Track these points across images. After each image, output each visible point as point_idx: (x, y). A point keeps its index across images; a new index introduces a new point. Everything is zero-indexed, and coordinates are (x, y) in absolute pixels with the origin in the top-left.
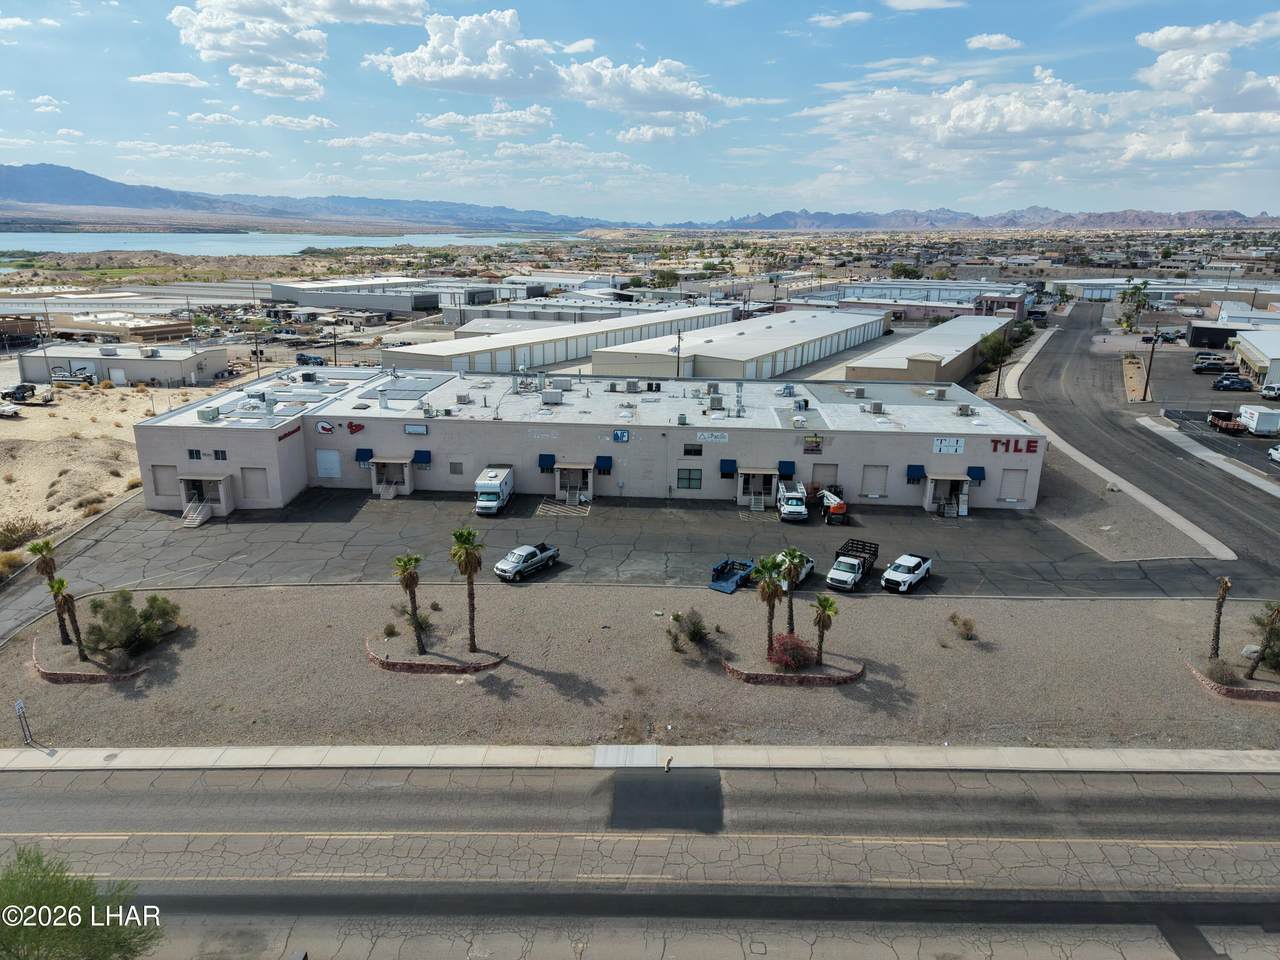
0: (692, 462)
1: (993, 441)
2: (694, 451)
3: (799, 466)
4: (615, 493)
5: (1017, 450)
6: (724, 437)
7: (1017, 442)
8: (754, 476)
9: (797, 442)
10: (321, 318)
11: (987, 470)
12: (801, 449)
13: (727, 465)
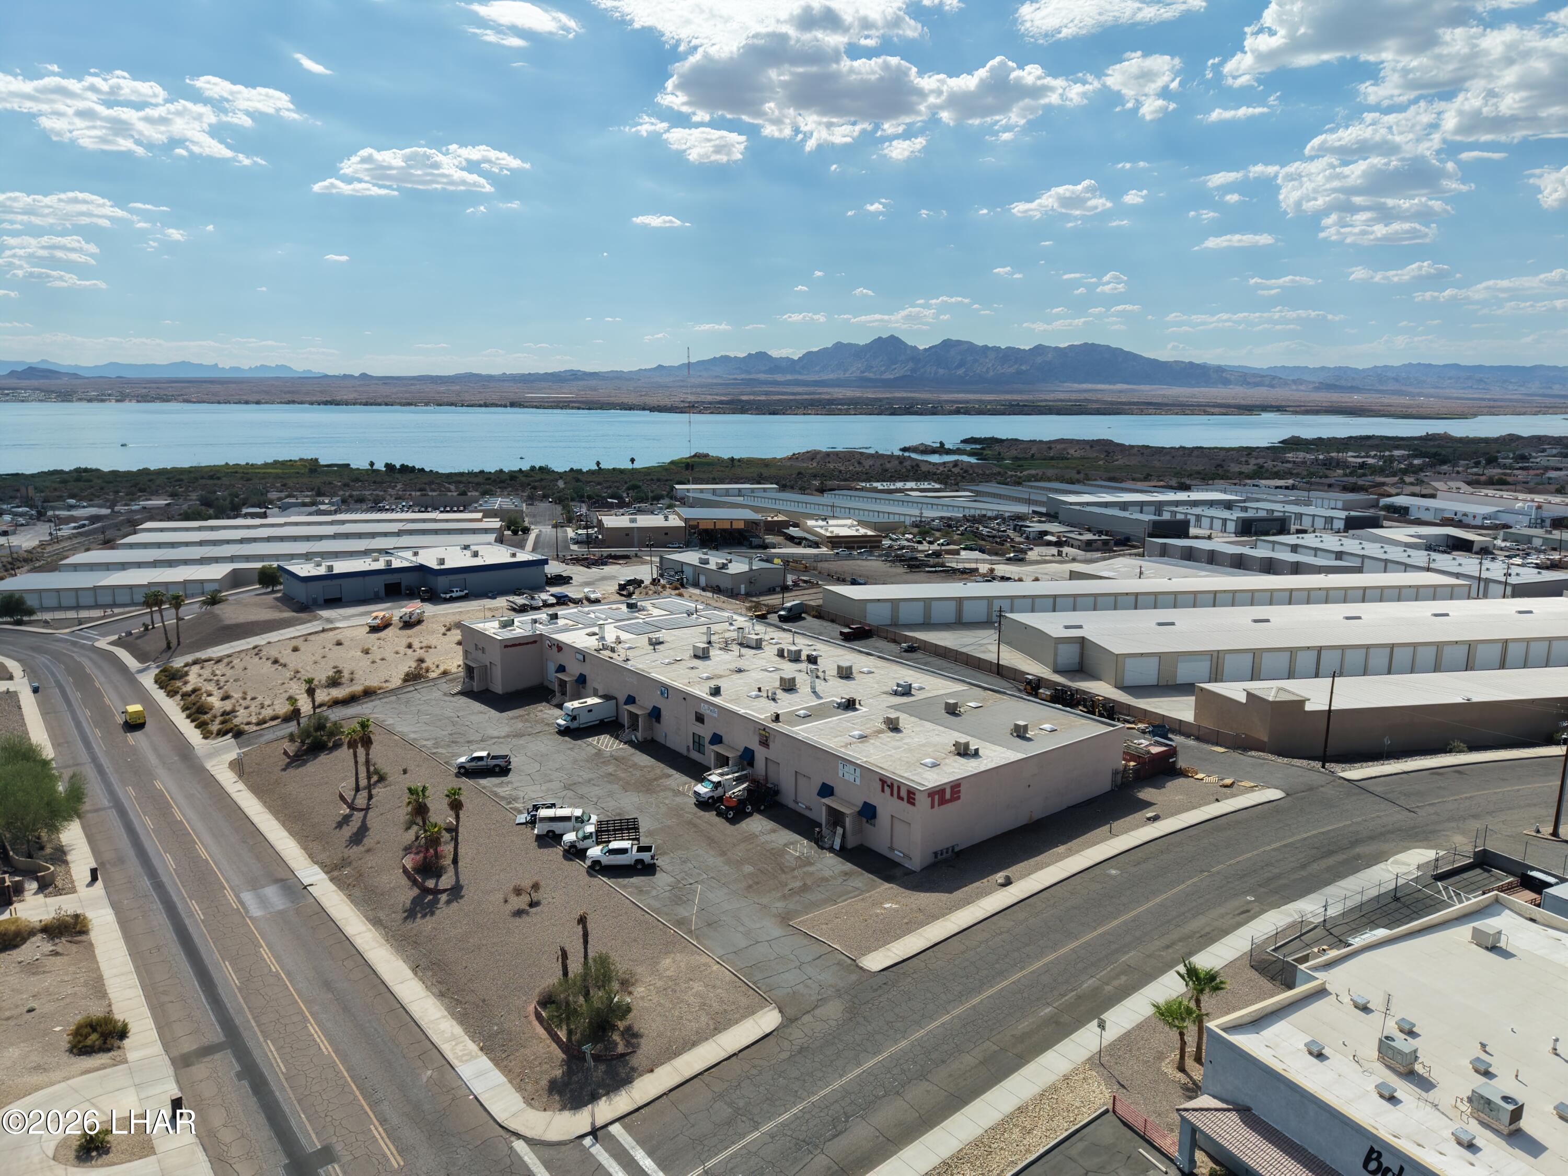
0: (699, 729)
1: (880, 780)
2: (700, 718)
3: (757, 756)
4: (662, 743)
5: (900, 798)
6: (715, 711)
7: (899, 788)
9: (755, 732)
11: (880, 811)
12: (756, 739)
13: (717, 739)
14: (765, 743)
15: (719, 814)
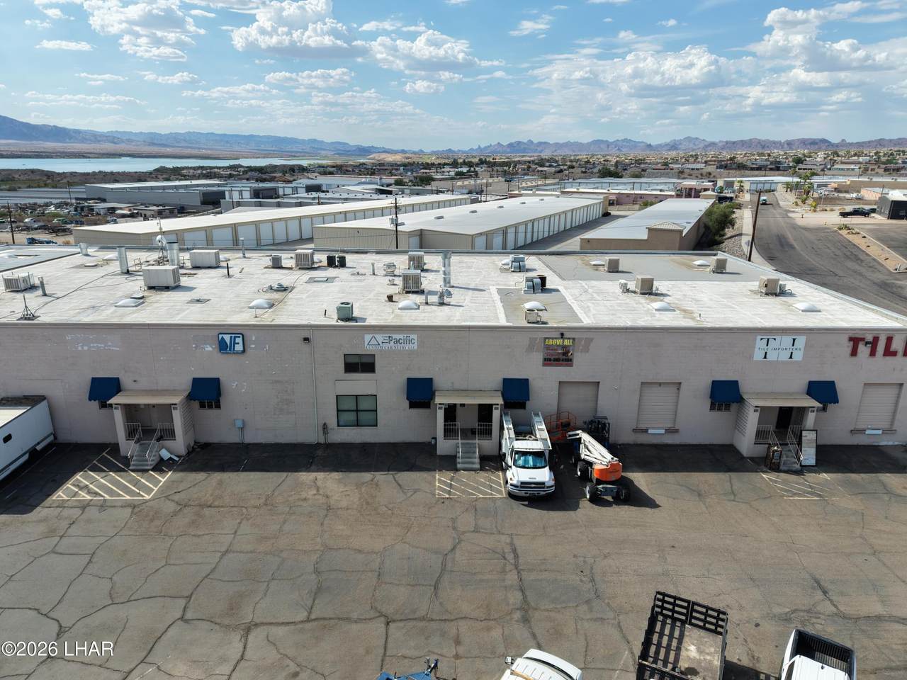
0: (360, 384)
1: (851, 339)
2: (360, 365)
3: (535, 385)
4: (233, 438)
5: (889, 352)
6: (410, 341)
7: (889, 340)
8: (463, 405)
9: (531, 348)
10: (119, 212)
11: (840, 387)
12: (539, 357)
14: (559, 358)
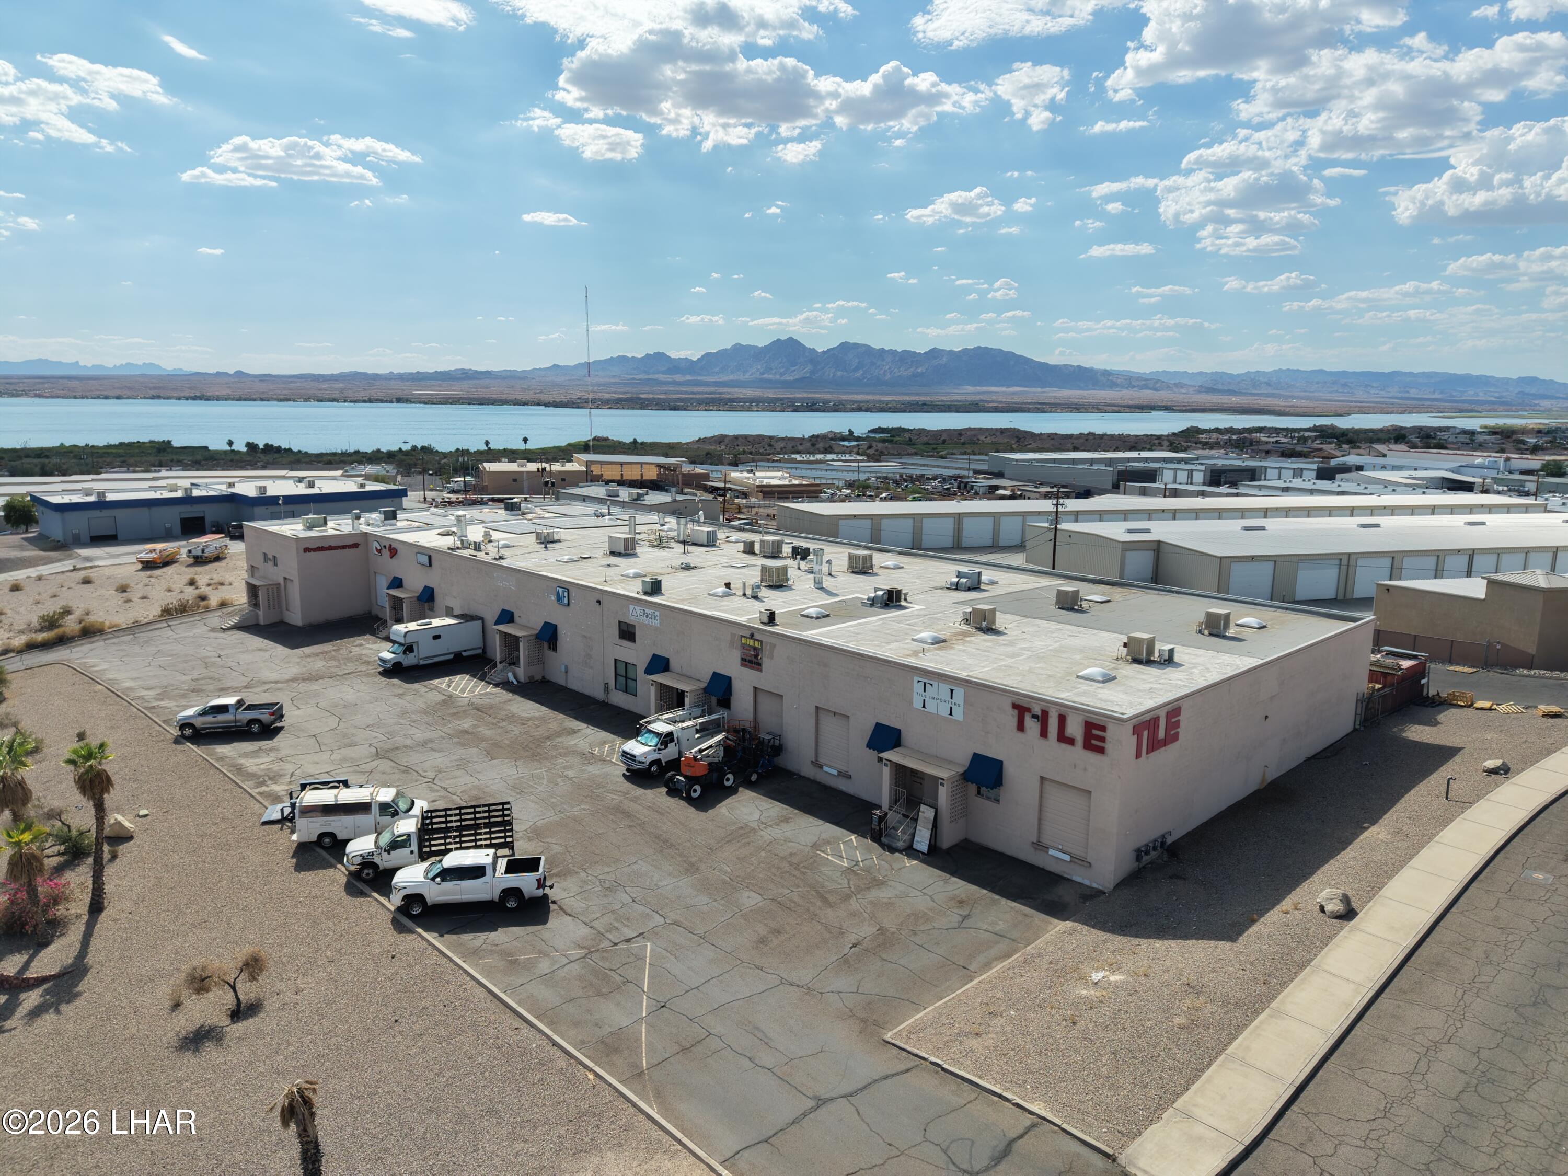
0: (627, 652)
1: (1015, 706)
2: (627, 633)
3: (736, 685)
4: (561, 680)
5: (1063, 738)
6: (655, 618)
7: (1062, 719)
9: (732, 645)
11: (1010, 770)
12: (736, 655)
13: (659, 664)
14: (752, 660)
15: (673, 792)
